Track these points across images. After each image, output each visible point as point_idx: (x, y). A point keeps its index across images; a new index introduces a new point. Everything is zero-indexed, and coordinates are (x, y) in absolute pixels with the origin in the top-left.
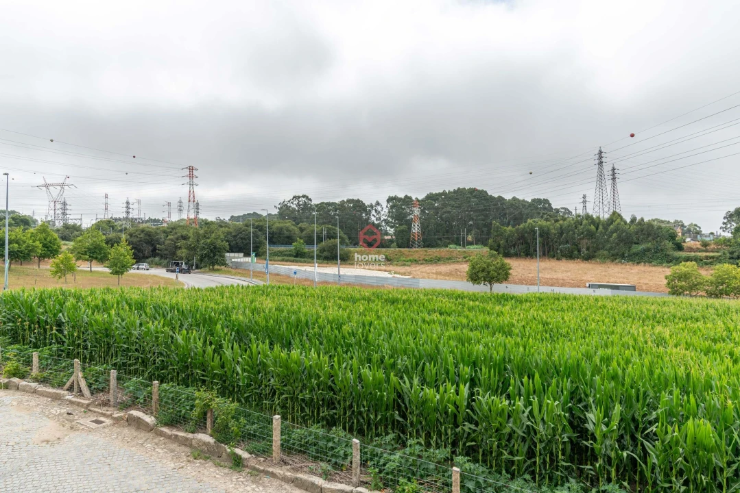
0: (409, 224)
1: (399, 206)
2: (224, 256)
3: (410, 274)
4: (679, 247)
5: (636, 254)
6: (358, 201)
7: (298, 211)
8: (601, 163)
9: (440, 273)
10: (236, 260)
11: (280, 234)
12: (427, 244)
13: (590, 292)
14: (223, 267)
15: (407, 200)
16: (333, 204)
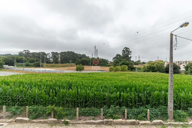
0: (57, 58)
1: (55, 54)
2: (3, 66)
3: (59, 69)
4: (107, 63)
5: (101, 65)
6: (44, 53)
7: (25, 54)
8: (95, 48)
9: (66, 69)
10: (7, 67)
11: (21, 60)
12: (62, 63)
13: (97, 72)
14: (2, 69)
15: (56, 53)
16: (36, 53)
